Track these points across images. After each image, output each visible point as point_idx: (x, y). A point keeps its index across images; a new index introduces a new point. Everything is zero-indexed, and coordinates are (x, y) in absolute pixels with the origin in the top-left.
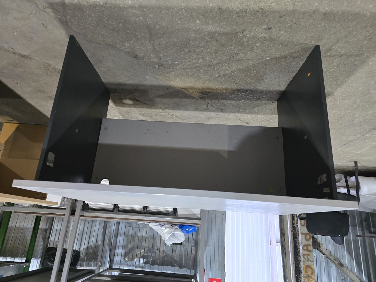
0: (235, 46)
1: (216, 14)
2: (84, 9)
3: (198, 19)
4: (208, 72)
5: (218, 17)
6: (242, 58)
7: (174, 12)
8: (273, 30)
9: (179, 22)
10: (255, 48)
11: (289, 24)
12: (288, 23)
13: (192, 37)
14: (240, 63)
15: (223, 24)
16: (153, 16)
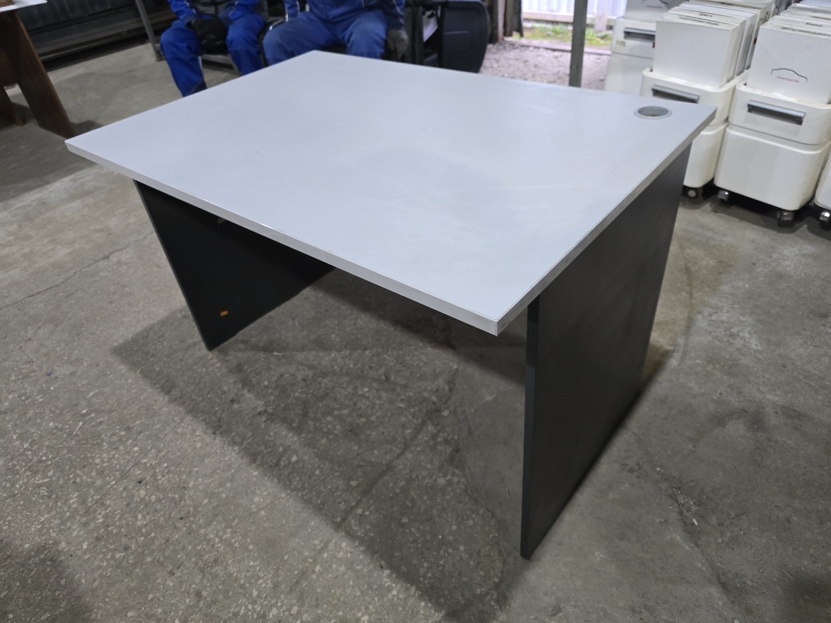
0: (292, 394)
1: (263, 457)
2: (428, 583)
3: (290, 462)
4: (373, 365)
5: (266, 451)
6: (304, 370)
7: (307, 491)
8: (230, 397)
9: (317, 472)
10: (274, 379)
11: (209, 396)
12: (209, 399)
13: (328, 438)
14: (315, 363)
15: (271, 436)
16: (340, 503)
